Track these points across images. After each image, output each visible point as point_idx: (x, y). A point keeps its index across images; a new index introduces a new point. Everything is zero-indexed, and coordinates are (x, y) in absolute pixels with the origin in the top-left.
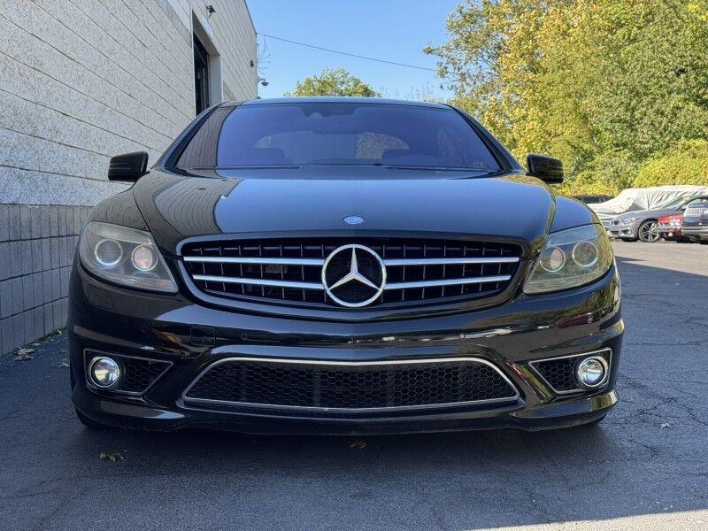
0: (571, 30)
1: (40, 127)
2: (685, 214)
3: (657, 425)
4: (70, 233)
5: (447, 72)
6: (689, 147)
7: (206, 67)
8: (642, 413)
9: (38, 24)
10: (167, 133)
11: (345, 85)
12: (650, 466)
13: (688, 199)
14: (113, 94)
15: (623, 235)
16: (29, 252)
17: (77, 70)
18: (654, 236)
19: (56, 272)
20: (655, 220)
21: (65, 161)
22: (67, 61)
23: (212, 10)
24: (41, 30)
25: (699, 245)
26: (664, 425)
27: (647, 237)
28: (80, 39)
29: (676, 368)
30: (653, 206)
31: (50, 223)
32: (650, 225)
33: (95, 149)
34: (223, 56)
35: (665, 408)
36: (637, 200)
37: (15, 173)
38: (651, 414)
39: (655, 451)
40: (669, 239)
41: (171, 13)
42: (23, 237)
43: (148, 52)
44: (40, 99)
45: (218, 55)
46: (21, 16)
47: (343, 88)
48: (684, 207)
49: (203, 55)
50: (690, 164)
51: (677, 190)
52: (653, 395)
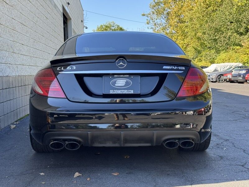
0: (193, 8)
1: (15, 50)
2: (233, 73)
3: (222, 149)
4: (25, 84)
5: (150, 23)
6: (234, 49)
7: (67, 23)
8: (218, 144)
9: (14, 14)
10: (55, 48)
11: (114, 27)
12: (220, 162)
13: (234, 67)
14: (37, 36)
15: (211, 80)
16: (12, 92)
17: (26, 29)
18: (222, 81)
19: (21, 98)
20: (223, 75)
21: (23, 60)
22: (23, 26)
23: (69, 4)
24: (15, 16)
25: (237, 84)
26: (224, 149)
27: (220, 81)
28: (27, 18)
29: (229, 129)
30: (222, 70)
31: (18, 82)
32: (221, 77)
33: (32, 55)
34: (72, 19)
35: (225, 143)
36: (216, 68)
37: (7, 65)
38: (220, 145)
39: (221, 158)
40: (227, 81)
41: (55, 6)
42: (10, 87)
43: (48, 20)
44: (15, 40)
45: (71, 19)
46: (8, 12)
47: (113, 28)
48: (232, 70)
49: (66, 19)
50: (235, 55)
51: (230, 65)
52: (221, 138)
